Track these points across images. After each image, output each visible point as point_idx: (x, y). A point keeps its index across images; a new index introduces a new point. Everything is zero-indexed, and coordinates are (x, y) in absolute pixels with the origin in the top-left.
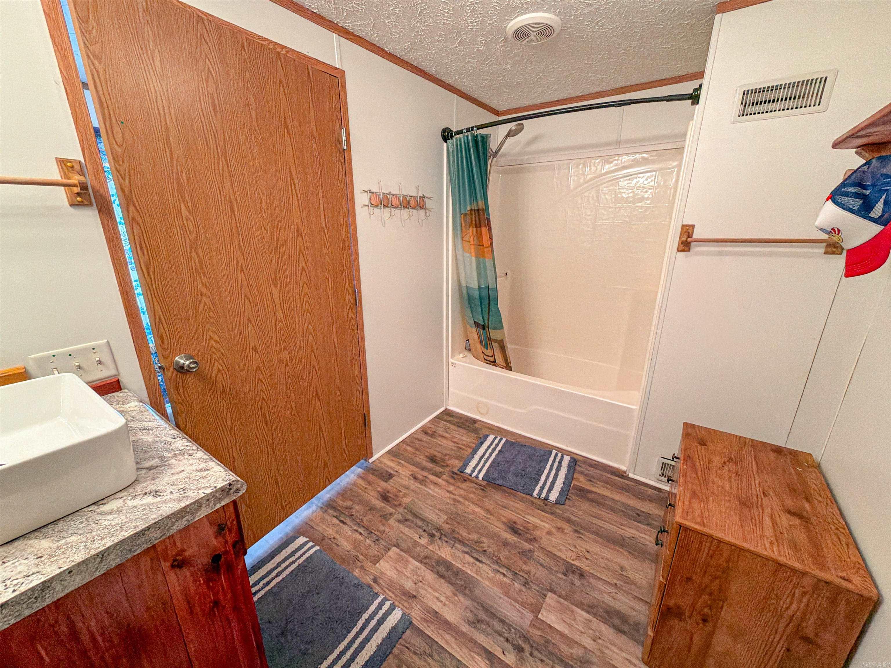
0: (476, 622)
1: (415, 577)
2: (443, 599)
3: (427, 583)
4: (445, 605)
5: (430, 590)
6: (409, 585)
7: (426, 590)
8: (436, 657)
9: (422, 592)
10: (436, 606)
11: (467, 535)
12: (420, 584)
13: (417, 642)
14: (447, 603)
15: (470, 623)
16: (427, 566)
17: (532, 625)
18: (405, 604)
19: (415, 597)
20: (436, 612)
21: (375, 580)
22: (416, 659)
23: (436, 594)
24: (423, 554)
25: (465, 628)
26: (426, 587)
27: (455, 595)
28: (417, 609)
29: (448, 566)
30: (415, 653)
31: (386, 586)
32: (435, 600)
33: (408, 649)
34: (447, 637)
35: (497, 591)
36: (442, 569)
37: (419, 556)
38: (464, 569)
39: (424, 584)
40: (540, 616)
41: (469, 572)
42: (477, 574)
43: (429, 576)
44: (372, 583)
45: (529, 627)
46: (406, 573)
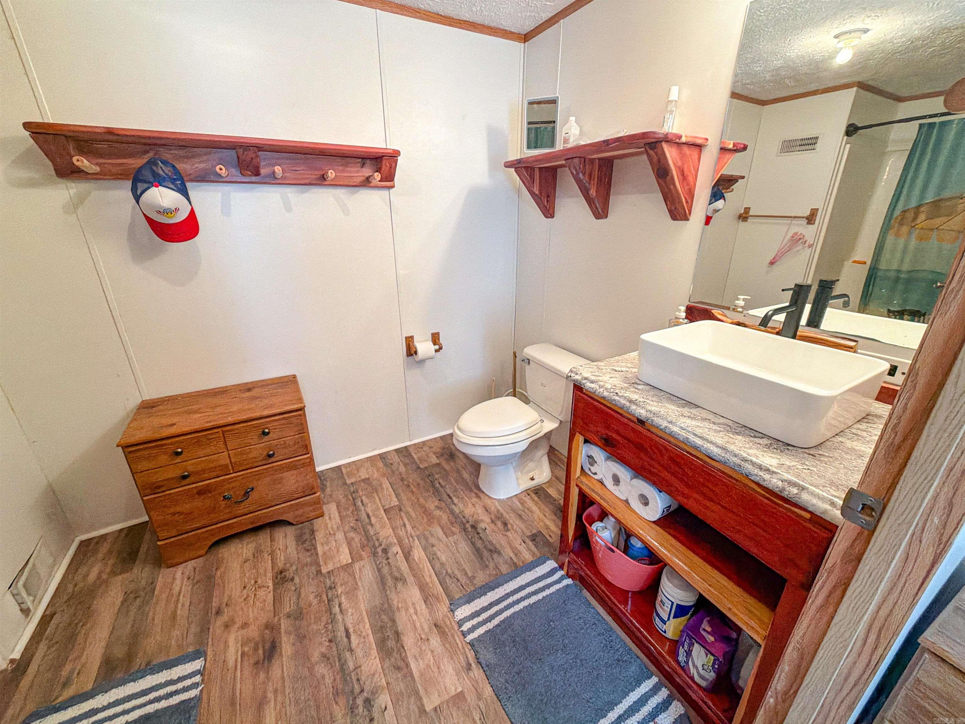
0: (399, 579)
1: (424, 648)
2: (412, 611)
3: (417, 634)
4: (413, 604)
5: (418, 624)
6: (435, 641)
7: (422, 627)
8: (444, 572)
9: (426, 627)
10: (422, 607)
11: (327, 676)
12: (423, 637)
13: (453, 587)
14: (410, 604)
15: (404, 581)
16: (404, 655)
17: (361, 558)
18: (448, 623)
19: (436, 625)
20: (425, 601)
21: (469, 667)
22: (459, 576)
23: (415, 617)
24: (399, 675)
25: (410, 579)
26: (419, 630)
27: (398, 608)
28: (440, 612)
29: (382, 644)
30: (458, 580)
31: (459, 653)
32: (419, 613)
33: (462, 585)
34: (428, 580)
35: (361, 594)
36: (391, 643)
37: (405, 676)
38: (370, 632)
39: (419, 635)
40: (350, 561)
41: (368, 626)
42: (362, 619)
43: (409, 641)
44: (473, 665)
45: (364, 559)
46: (432, 658)
